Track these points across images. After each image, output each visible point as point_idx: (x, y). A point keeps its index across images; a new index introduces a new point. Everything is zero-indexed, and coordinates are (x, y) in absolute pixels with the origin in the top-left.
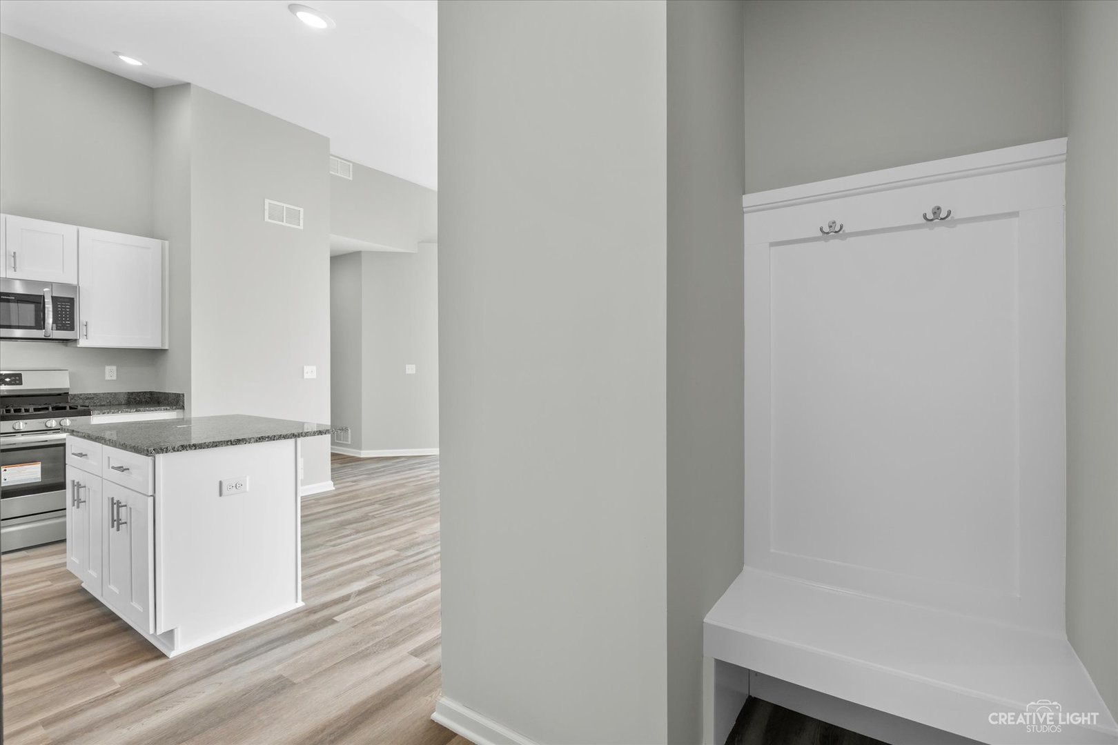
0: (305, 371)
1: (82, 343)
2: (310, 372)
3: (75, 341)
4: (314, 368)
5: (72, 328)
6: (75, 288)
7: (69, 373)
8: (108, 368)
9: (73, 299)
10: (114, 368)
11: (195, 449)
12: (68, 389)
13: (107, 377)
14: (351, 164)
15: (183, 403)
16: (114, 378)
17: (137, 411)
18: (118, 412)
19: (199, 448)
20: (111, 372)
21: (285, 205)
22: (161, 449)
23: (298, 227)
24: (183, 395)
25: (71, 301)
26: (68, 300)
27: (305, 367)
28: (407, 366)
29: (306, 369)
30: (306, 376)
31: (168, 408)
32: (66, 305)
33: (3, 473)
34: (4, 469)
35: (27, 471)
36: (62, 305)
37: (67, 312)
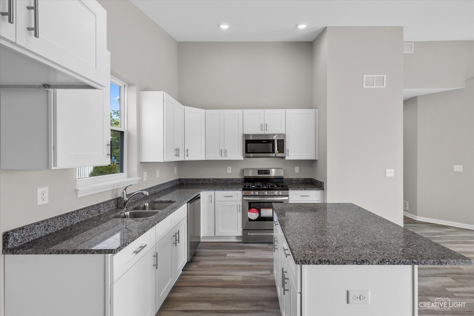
0: (387, 172)
1: (287, 158)
2: (390, 173)
3: (285, 157)
4: (392, 170)
5: (283, 152)
6: (284, 135)
7: (283, 170)
8: (296, 168)
9: (284, 140)
10: (298, 167)
11: (329, 264)
12: (283, 176)
13: (296, 172)
14: (413, 43)
15: (324, 187)
16: (298, 172)
17: (305, 190)
18: (298, 190)
19: (332, 264)
20: (297, 169)
21: (375, 76)
22: (305, 261)
23: (383, 87)
24: (324, 183)
26: (282, 141)
29: (388, 171)
30: (387, 175)
31: (317, 189)
32: (281, 143)
33: (261, 211)
34: (261, 210)
35: (268, 211)
36: (280, 143)
37: (281, 145)
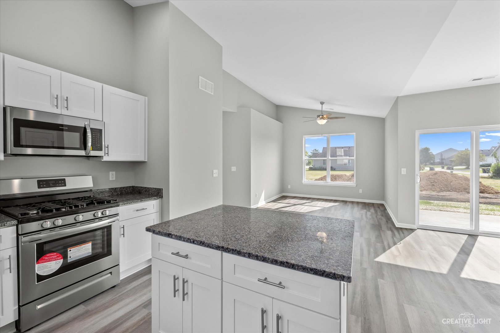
1: (106, 159)
3: (101, 157)
4: (217, 171)
5: (101, 149)
8: (111, 173)
9: (102, 130)
10: (114, 173)
13: (111, 179)
15: (163, 194)
16: (114, 179)
18: (132, 203)
20: (112, 176)
21: (207, 81)
23: (211, 93)
24: (162, 189)
25: (100, 131)
26: (98, 131)
27: (214, 171)
28: (232, 167)
31: (156, 198)
32: (97, 134)
33: (69, 253)
34: (69, 250)
35: (84, 249)
36: (95, 134)
37: (98, 138)
